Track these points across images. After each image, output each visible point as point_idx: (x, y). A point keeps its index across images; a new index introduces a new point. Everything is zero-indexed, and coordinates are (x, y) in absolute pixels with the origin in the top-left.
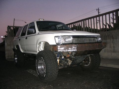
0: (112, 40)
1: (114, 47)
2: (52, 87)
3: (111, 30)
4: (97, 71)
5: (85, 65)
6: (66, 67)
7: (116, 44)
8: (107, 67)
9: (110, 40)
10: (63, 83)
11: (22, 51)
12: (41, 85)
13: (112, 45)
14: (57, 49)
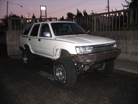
0: (125, 41)
1: (126, 48)
2: (72, 93)
3: (124, 30)
4: (110, 75)
5: (99, 69)
6: (83, 72)
7: (128, 45)
8: (119, 70)
9: (122, 41)
10: (81, 89)
11: (32, 52)
12: (61, 90)
13: (125, 46)
14: (79, 59)
